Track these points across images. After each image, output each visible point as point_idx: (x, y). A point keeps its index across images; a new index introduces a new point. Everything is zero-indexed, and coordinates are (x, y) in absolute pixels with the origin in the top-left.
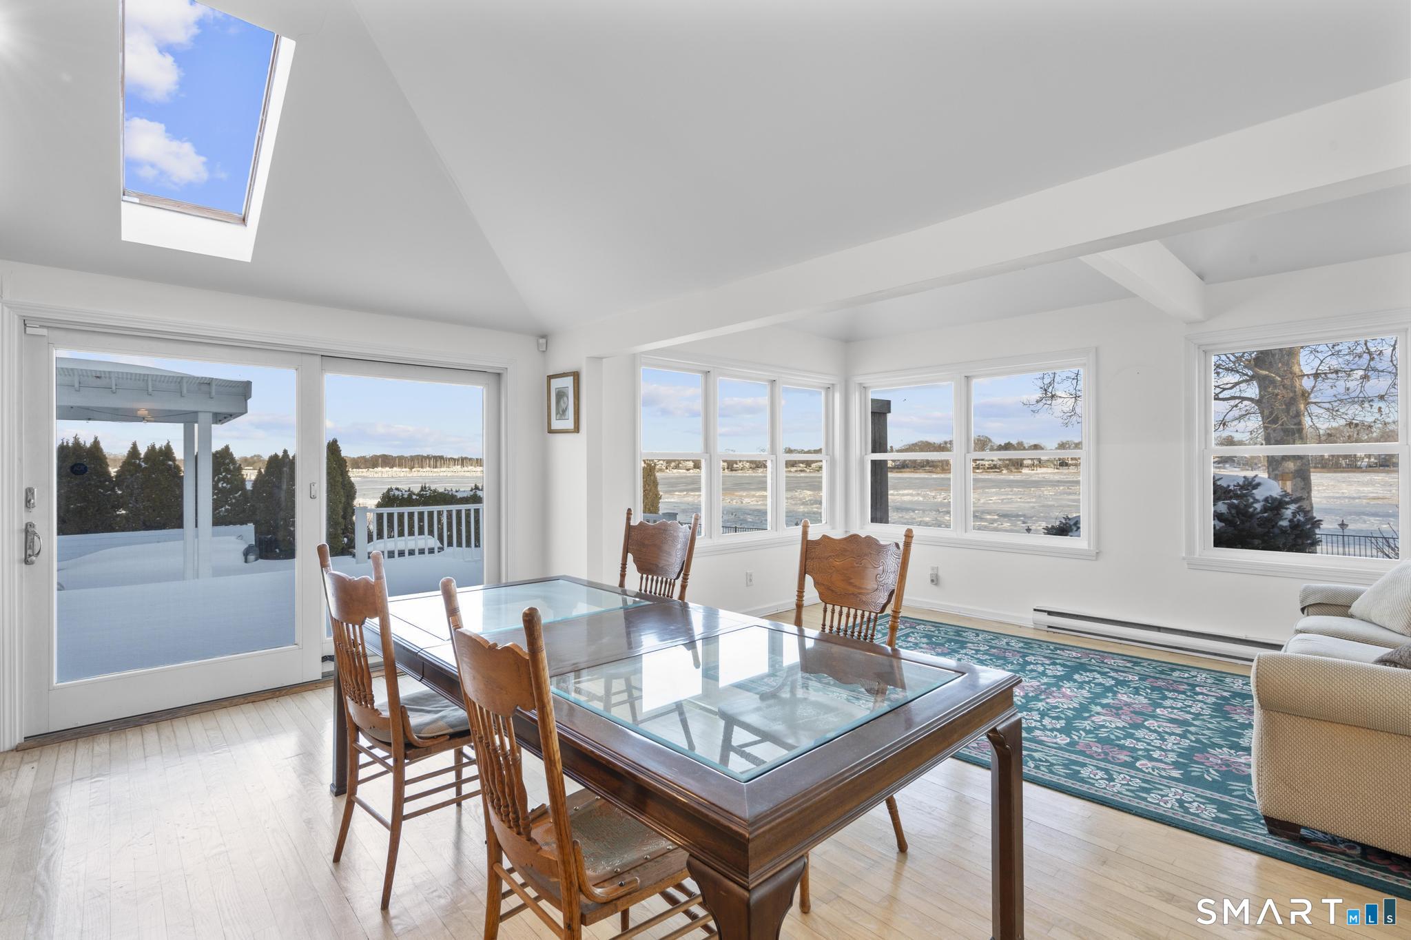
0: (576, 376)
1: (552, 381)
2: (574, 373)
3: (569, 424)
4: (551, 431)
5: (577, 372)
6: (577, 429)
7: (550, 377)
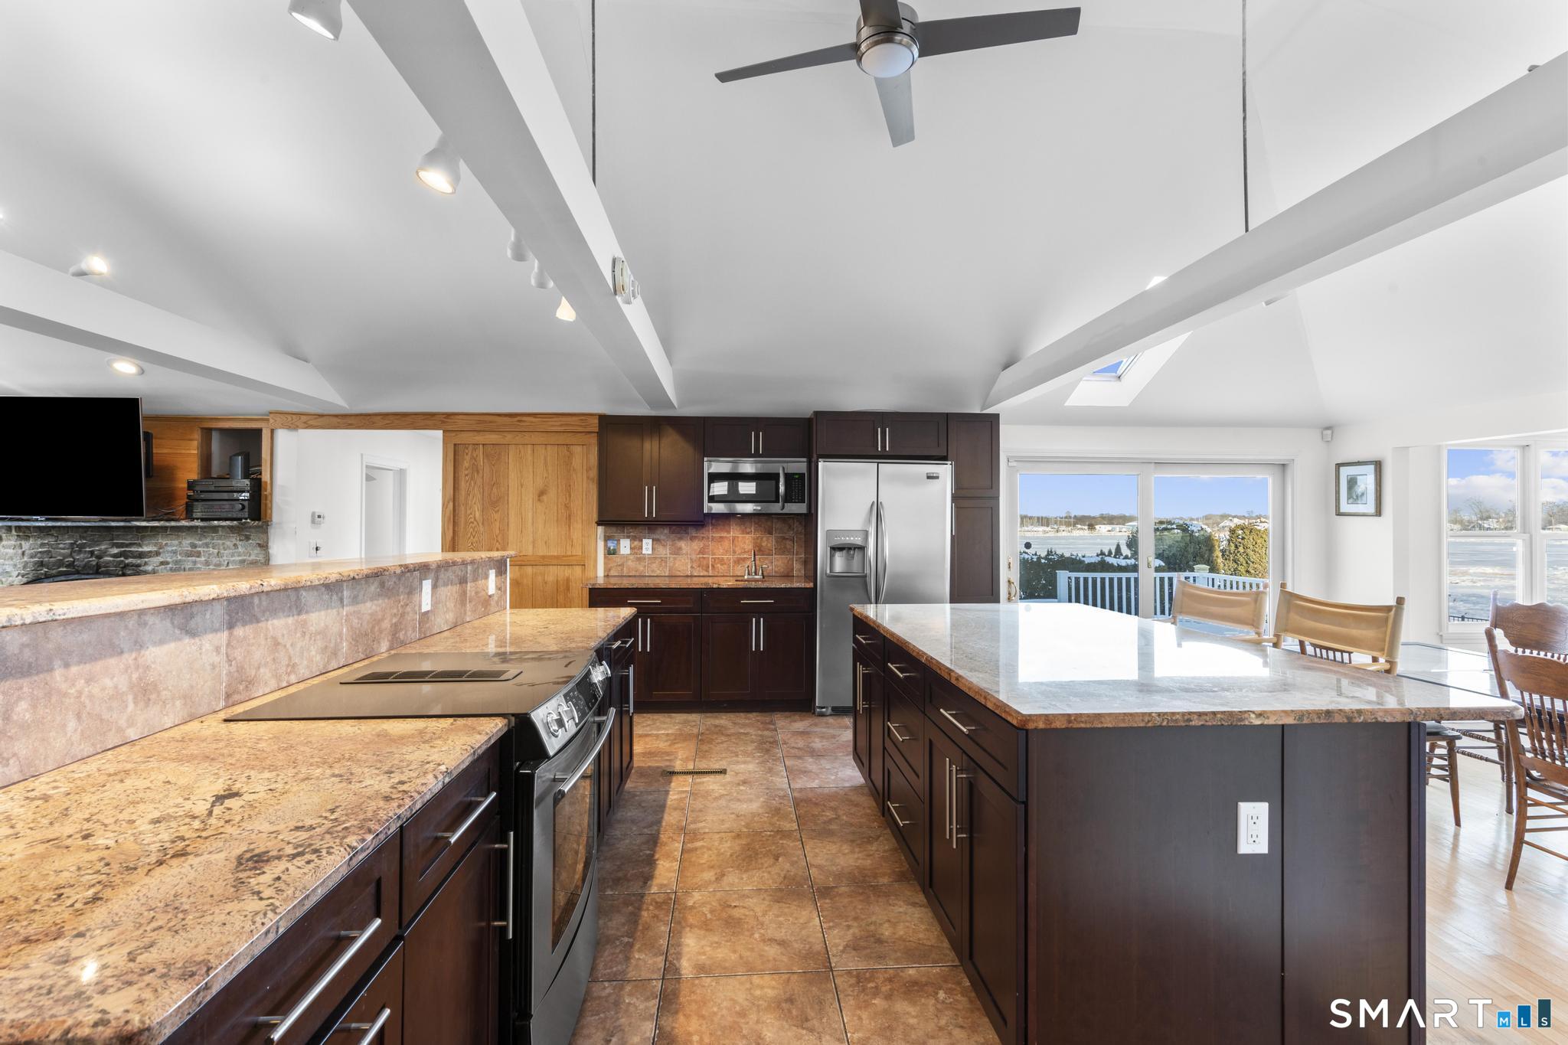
0: (1378, 465)
1: (1342, 469)
2: (1376, 462)
3: (1370, 508)
4: (1339, 514)
5: (1380, 462)
6: (1379, 512)
7: (1339, 466)
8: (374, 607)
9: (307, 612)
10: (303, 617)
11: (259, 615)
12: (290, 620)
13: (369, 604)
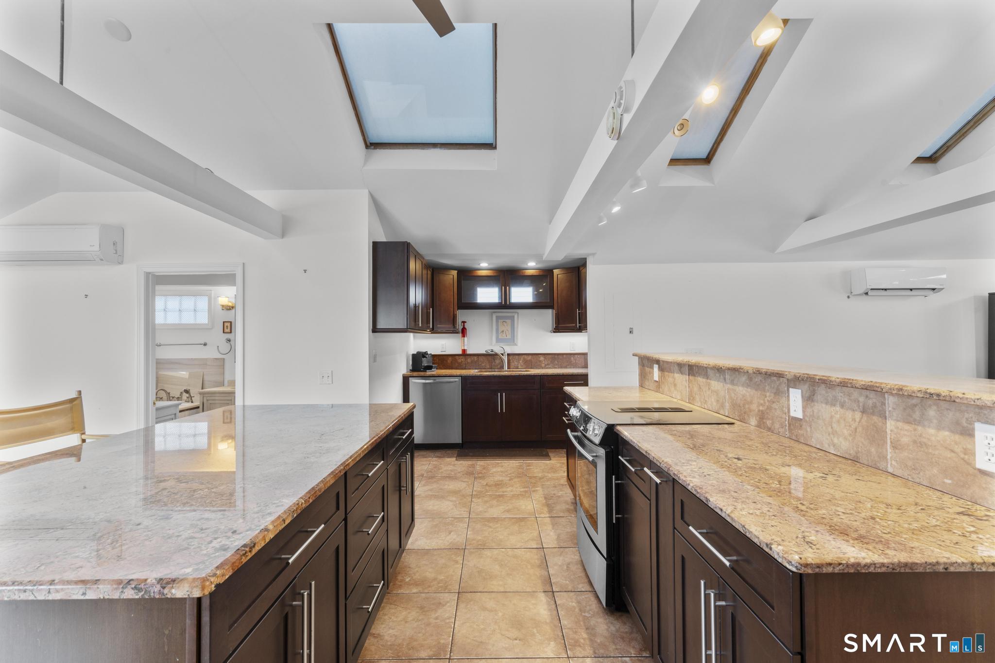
8: (744, 391)
9: (710, 379)
10: (709, 381)
11: (695, 374)
12: (704, 380)
13: (741, 388)
